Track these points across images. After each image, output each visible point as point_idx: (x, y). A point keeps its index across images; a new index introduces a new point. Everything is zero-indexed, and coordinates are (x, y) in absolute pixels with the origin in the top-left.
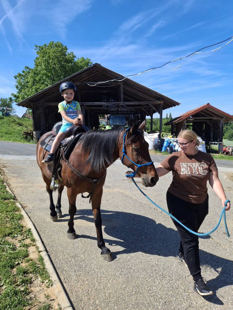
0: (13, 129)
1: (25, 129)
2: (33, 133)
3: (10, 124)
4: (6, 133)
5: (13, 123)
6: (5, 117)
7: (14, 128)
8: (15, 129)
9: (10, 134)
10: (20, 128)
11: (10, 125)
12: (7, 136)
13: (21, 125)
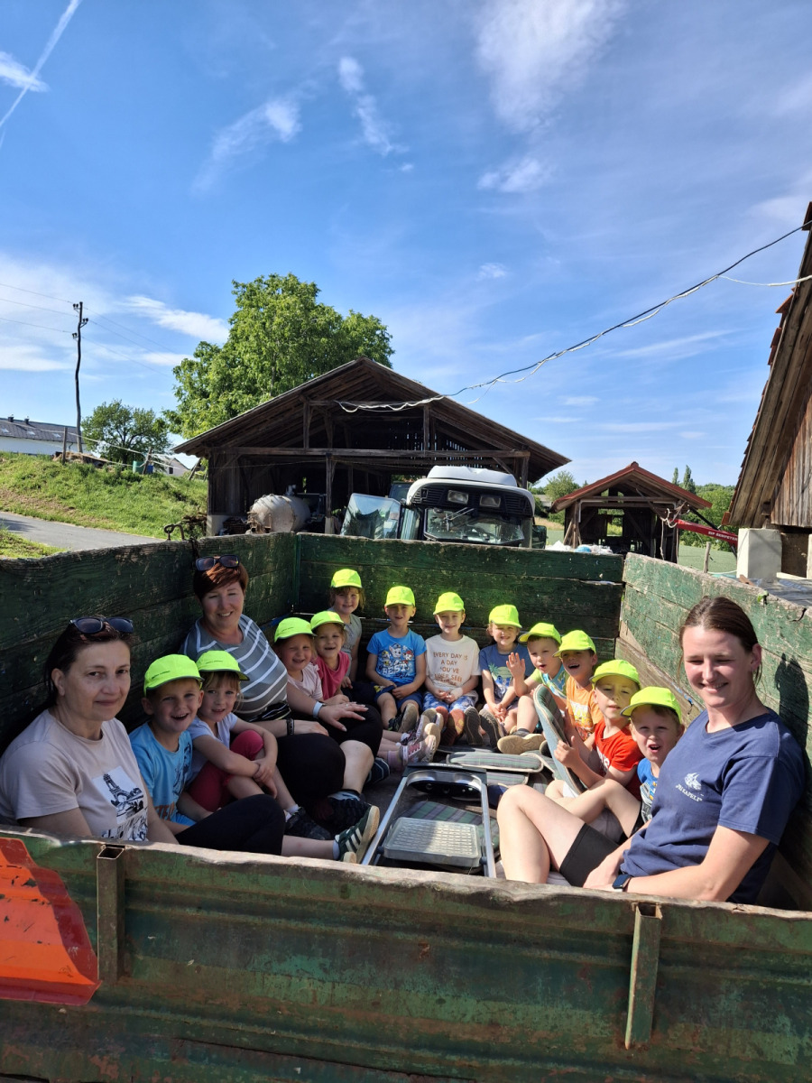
0: (162, 507)
1: (190, 509)
2: (206, 519)
3: (153, 496)
4: (144, 517)
5: (163, 492)
6: (142, 476)
7: (164, 505)
8: (166, 508)
9: (153, 520)
10: (178, 505)
11: (156, 498)
12: (146, 523)
13: (180, 499)
